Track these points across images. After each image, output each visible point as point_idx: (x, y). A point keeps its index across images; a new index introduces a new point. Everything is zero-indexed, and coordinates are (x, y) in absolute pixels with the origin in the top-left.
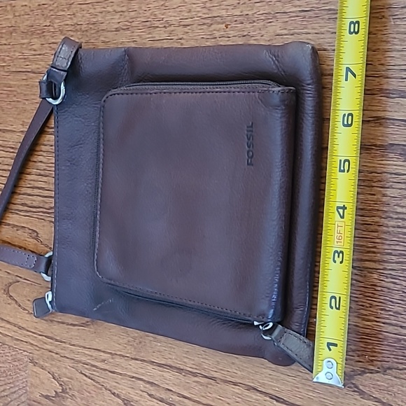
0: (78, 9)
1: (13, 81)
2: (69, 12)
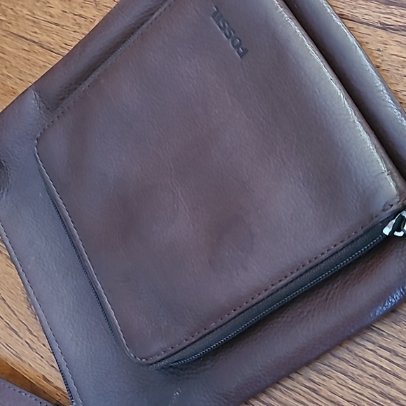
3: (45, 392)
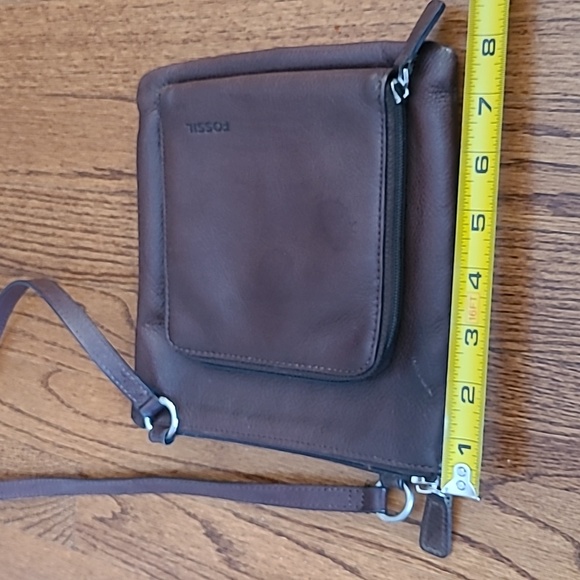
0: (134, 14)
1: (48, 107)
2: (120, 17)
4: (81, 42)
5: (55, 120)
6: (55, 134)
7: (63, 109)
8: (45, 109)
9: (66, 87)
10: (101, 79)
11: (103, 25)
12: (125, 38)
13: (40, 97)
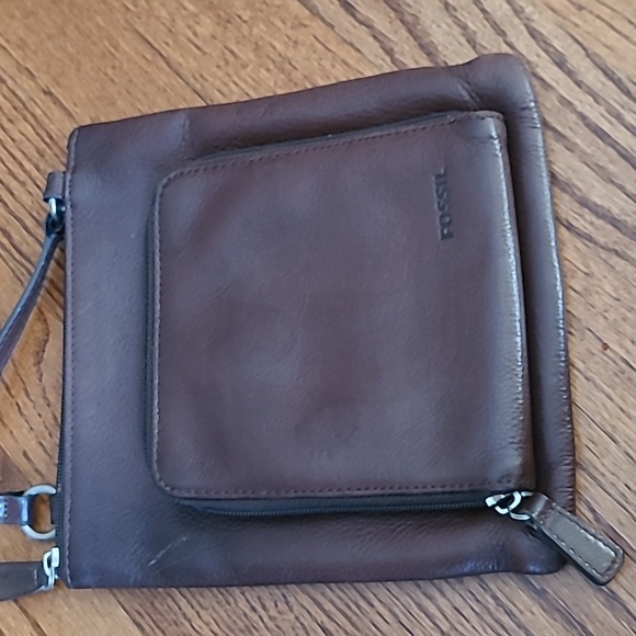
0: (308, 43)
1: (128, 44)
2: (290, 32)
3: (20, 471)
4: (222, 14)
5: (125, 66)
6: (112, 81)
7: (142, 63)
8: (122, 44)
9: (167, 44)
10: (214, 76)
11: (264, 22)
12: (278, 59)
13: (126, 25)
